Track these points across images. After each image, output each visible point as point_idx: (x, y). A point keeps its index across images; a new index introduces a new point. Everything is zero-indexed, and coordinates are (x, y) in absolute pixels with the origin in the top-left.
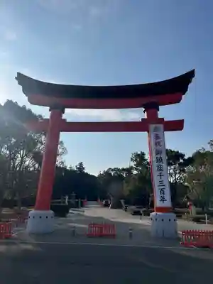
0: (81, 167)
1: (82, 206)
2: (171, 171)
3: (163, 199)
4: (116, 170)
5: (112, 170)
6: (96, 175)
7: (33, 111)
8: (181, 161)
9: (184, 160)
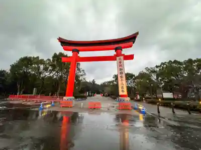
0: (94, 81)
1: (94, 96)
3: (123, 91)
6: (100, 84)
9: (135, 77)
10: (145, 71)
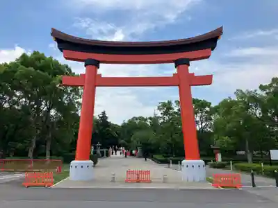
0: (104, 117)
2: (198, 119)
4: (141, 118)
5: (137, 119)
6: (120, 124)
7: (60, 62)
8: (207, 109)
9: (211, 109)
10: (235, 98)
